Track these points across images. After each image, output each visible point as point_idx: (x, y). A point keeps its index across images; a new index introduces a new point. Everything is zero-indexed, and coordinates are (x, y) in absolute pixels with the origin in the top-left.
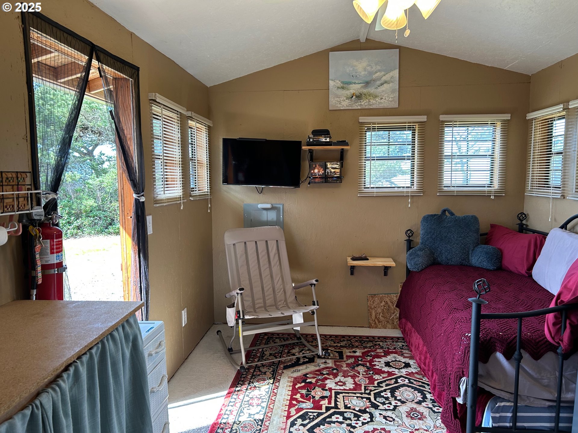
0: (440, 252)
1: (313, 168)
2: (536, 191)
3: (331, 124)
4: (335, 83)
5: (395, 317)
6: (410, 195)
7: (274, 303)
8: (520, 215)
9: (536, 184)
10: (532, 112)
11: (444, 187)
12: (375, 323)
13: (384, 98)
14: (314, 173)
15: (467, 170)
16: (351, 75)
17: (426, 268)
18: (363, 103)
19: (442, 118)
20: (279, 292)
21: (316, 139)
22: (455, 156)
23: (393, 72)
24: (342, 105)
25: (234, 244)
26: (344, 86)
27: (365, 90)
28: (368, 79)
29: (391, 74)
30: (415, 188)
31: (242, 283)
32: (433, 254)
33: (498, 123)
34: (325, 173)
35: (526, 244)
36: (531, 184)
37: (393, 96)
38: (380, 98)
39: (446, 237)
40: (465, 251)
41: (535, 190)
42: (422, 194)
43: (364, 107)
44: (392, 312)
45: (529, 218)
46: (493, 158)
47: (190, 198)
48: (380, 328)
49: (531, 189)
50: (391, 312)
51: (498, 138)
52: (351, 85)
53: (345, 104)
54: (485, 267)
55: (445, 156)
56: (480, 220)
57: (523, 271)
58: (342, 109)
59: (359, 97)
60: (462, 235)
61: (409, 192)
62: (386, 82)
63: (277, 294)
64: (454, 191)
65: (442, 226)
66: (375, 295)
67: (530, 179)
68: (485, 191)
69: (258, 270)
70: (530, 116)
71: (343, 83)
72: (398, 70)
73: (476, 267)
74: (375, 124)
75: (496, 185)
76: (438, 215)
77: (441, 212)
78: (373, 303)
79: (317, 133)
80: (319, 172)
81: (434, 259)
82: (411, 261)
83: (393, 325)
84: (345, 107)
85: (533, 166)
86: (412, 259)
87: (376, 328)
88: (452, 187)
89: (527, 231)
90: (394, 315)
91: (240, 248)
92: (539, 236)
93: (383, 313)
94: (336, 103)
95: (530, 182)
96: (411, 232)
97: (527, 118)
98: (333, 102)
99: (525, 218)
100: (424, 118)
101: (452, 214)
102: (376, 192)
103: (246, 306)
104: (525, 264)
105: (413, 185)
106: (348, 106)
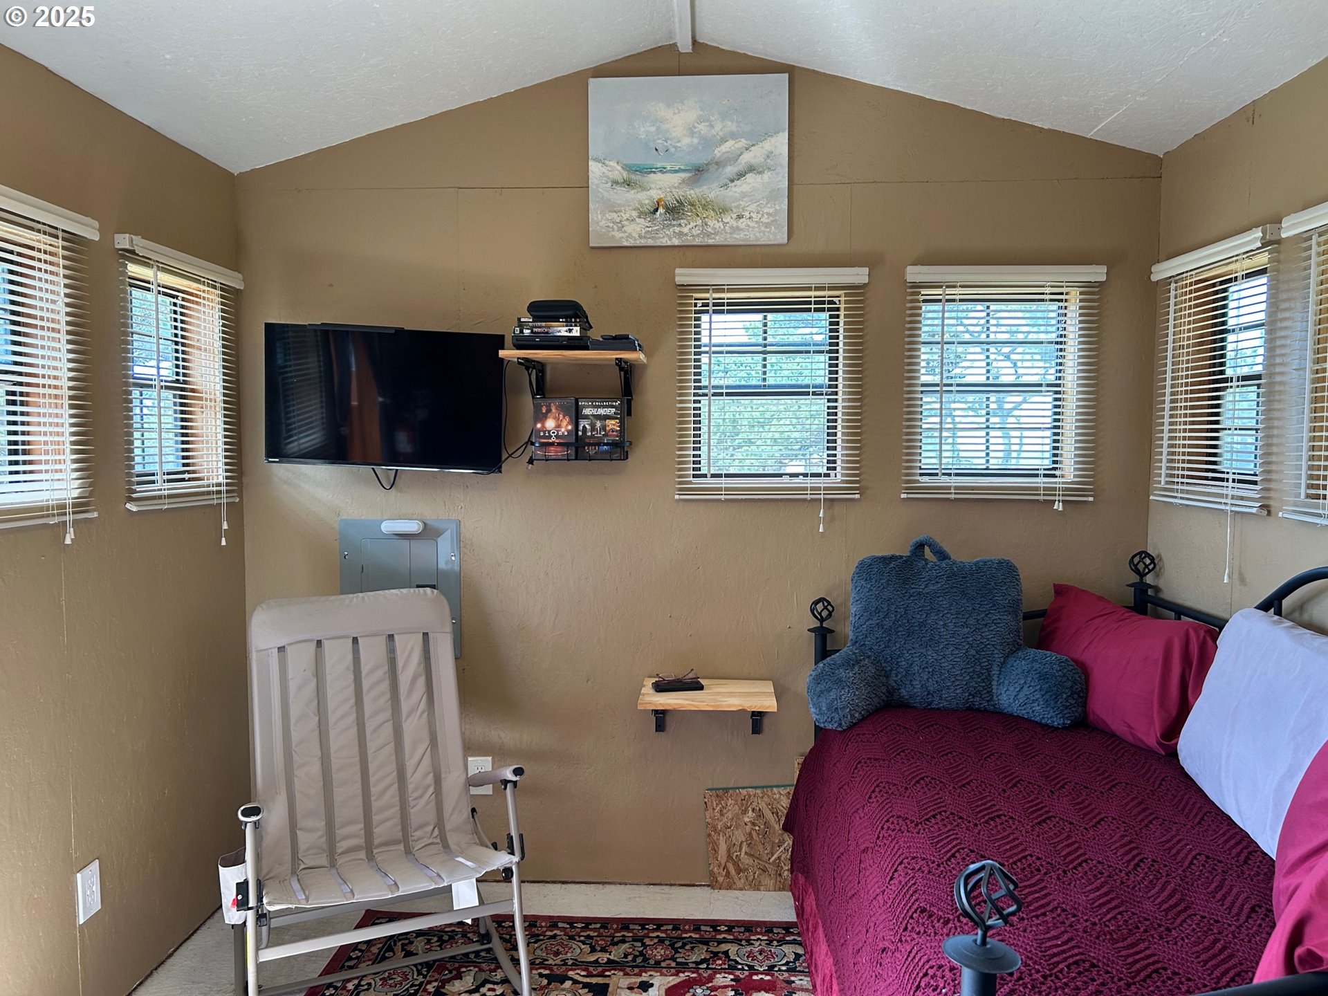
0: (907, 671)
1: (541, 416)
2: (1182, 491)
3: (596, 287)
4: (604, 170)
5: (783, 857)
6: (822, 496)
7: (401, 834)
8: (1136, 560)
9: (1183, 469)
10: (1169, 258)
11: (922, 475)
12: (728, 873)
13: (747, 214)
14: (543, 429)
15: (988, 427)
16: (652, 145)
17: (864, 719)
18: (685, 230)
19: (914, 274)
20: (420, 797)
21: (539, 330)
22: (951, 385)
23: (773, 140)
24: (625, 232)
25: (281, 649)
26: (633, 177)
27: (692, 192)
28: (701, 159)
29: (768, 145)
30: (838, 478)
31: (296, 773)
32: (887, 677)
33: (1073, 293)
34: (577, 430)
35: (1158, 655)
36: (1168, 468)
37: (771, 211)
38: (734, 216)
39: (922, 625)
40: (978, 668)
41: (1180, 487)
42: (857, 496)
43: (689, 240)
44: (777, 841)
45: (1163, 566)
46: (1059, 392)
47: (128, 506)
48: (741, 889)
49: (1167, 483)
50: (773, 842)
51: (1071, 336)
52: (652, 175)
53: (635, 231)
54: (1037, 719)
55: (923, 385)
56: (1023, 574)
57: (1150, 736)
58: (626, 244)
59: (675, 210)
60: (971, 621)
61: (819, 489)
62: (751, 169)
63: (412, 804)
64: (949, 488)
65: (912, 591)
66: (726, 790)
67: (1165, 453)
68: (1037, 489)
69: (354, 730)
70: (1162, 271)
71: (628, 168)
72: (786, 134)
73: (1011, 715)
74: (722, 291)
75: (1069, 471)
76: (901, 557)
77: (910, 549)
78: (722, 815)
79: (544, 310)
80: (558, 426)
81: (888, 691)
82: (821, 699)
83: (778, 879)
84: (635, 240)
85: (1171, 416)
86: (822, 692)
87: (729, 888)
88: (944, 474)
89: (1160, 609)
90: (782, 849)
91: (300, 660)
92: (1196, 631)
93: (749, 845)
94: (608, 226)
95: (1164, 465)
96: (825, 608)
97: (1154, 278)
98: (601, 224)
99: (1151, 567)
100: (859, 275)
101: (942, 555)
102: (726, 489)
103: (302, 846)
104: (1156, 719)
105: (835, 469)
106: (645, 237)
